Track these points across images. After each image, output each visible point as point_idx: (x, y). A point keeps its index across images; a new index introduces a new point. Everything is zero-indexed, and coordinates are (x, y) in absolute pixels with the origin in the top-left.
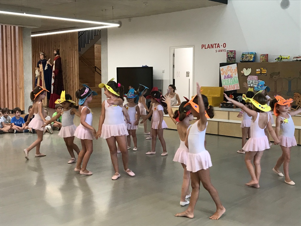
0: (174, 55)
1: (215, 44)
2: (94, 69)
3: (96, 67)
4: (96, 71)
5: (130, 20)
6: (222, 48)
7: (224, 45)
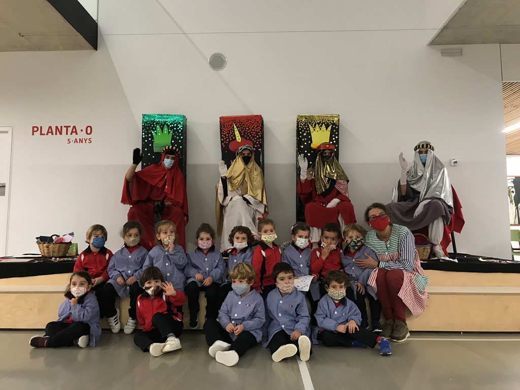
7: (89, 130)
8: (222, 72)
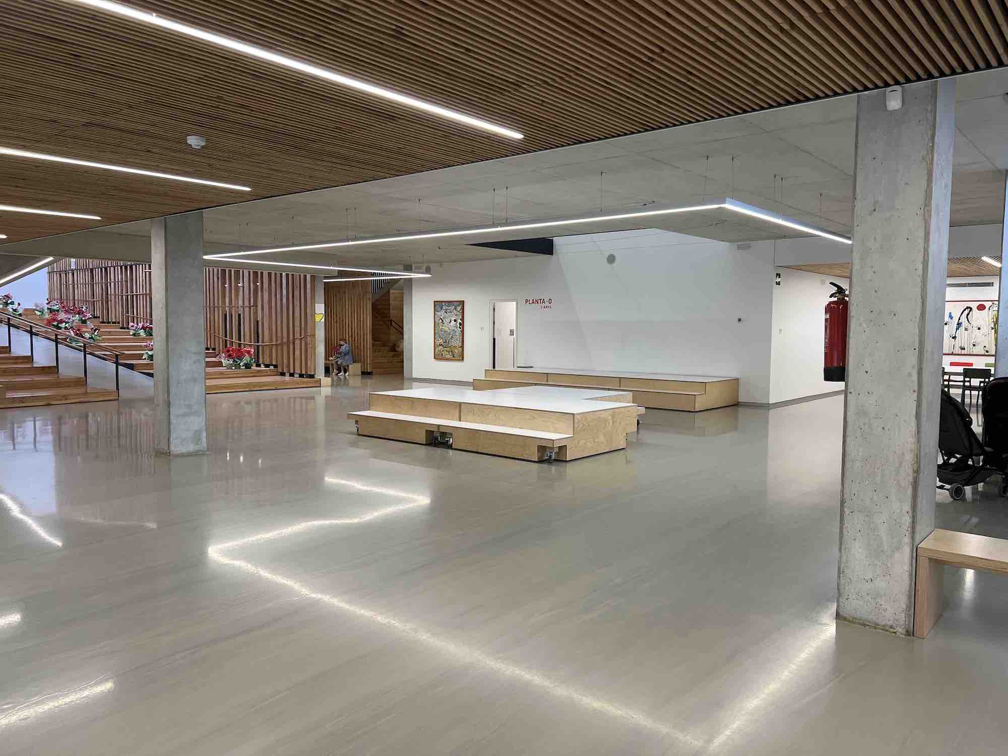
0: (494, 309)
1: (541, 300)
2: (389, 323)
3: (391, 320)
4: (391, 325)
5: (441, 266)
6: (547, 304)
7: (550, 301)
8: (614, 265)
